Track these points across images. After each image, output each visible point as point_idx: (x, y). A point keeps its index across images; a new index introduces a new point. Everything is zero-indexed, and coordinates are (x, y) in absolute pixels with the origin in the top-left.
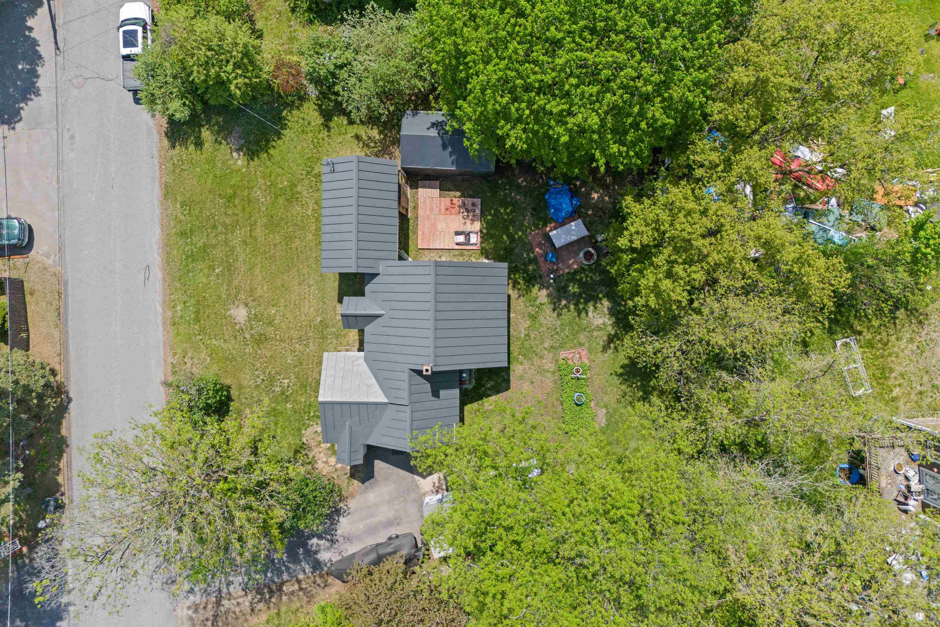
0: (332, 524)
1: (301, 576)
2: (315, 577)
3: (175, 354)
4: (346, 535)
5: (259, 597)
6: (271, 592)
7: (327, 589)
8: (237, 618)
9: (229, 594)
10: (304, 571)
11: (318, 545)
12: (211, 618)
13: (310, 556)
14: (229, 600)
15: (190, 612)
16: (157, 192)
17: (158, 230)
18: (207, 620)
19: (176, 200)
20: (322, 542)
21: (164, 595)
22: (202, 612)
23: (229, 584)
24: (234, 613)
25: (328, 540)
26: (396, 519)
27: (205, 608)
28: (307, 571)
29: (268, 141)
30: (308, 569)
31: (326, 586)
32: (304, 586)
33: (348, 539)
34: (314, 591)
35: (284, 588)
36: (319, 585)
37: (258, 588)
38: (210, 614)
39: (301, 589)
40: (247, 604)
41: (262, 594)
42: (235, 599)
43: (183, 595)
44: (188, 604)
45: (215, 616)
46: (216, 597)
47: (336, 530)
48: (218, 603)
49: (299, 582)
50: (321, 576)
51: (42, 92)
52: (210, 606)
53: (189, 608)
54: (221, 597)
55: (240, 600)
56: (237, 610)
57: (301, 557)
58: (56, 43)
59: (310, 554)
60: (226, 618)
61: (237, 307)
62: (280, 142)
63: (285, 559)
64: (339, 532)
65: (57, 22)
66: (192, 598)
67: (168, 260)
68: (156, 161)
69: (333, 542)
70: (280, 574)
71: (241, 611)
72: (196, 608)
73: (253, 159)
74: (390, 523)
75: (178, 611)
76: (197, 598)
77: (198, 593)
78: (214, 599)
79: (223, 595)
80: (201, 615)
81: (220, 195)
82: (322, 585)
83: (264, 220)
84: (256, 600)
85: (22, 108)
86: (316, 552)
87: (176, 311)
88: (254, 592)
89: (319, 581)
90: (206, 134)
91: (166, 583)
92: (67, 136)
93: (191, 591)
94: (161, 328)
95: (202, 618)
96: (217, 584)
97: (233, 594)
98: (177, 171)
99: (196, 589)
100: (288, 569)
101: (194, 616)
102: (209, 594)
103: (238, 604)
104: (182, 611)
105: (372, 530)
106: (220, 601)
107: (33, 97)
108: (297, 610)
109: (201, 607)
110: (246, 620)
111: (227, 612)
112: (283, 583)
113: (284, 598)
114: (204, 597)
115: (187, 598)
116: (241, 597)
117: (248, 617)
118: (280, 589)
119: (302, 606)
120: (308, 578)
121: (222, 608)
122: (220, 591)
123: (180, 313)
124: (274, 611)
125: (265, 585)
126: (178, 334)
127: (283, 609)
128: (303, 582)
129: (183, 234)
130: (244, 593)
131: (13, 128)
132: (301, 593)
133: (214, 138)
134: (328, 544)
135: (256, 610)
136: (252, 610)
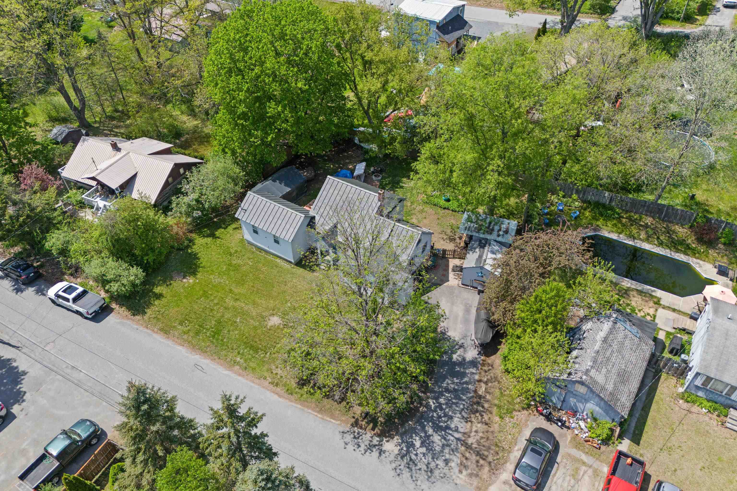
0: (448, 341)
1: (477, 377)
2: (481, 369)
3: (265, 378)
4: (461, 337)
5: (478, 415)
6: (478, 403)
7: (494, 366)
8: (488, 439)
9: (464, 433)
10: (473, 373)
11: (459, 356)
12: (478, 458)
13: (464, 364)
14: (469, 436)
15: (464, 472)
16: (159, 338)
17: (180, 348)
18: (478, 462)
19: (174, 327)
20: (459, 352)
21: (438, 484)
22: (469, 463)
23: (457, 430)
24: (482, 438)
25: (459, 348)
26: (466, 306)
27: (467, 459)
28: (474, 371)
29: (195, 264)
30: (474, 370)
31: (492, 366)
32: (485, 379)
33: (465, 337)
34: (492, 375)
35: (480, 393)
36: (489, 370)
37: (471, 411)
38: (474, 458)
39: (486, 383)
40: (479, 425)
41: (477, 411)
42: (471, 432)
43: (446, 470)
44: (456, 470)
45: (478, 454)
46: (462, 445)
47: (455, 341)
48: (468, 447)
49: (480, 381)
50: (483, 365)
51: (27, 370)
52: (467, 455)
53: (460, 472)
54: (463, 441)
55: (474, 429)
56: (481, 434)
57: (462, 370)
58: (13, 346)
59: (463, 363)
60: (484, 446)
61: (269, 320)
62: (202, 260)
63: (458, 381)
64: (457, 339)
65: (5, 340)
66: (453, 464)
67: (203, 351)
68: (141, 328)
69: (462, 346)
70: (467, 390)
71: (483, 432)
72: (463, 466)
73: (196, 275)
74: (467, 311)
75: (458, 482)
76: (456, 460)
77: (451, 457)
78: (463, 448)
79: (463, 439)
80: (471, 464)
81: (197, 299)
82: (490, 368)
83: (234, 285)
84: (480, 418)
85: (20, 388)
86: (464, 359)
87: (239, 362)
88: (472, 416)
89: (486, 368)
90: (157, 290)
91: (429, 477)
92: (69, 371)
93: (447, 462)
94: (240, 378)
95: (475, 466)
96: (452, 438)
97: (466, 431)
98: (160, 317)
99: (447, 456)
100: (466, 383)
101: (469, 471)
102: (457, 449)
103: (476, 432)
104: (461, 479)
105: (466, 321)
106: (467, 444)
107: (22, 377)
108: (502, 393)
109: (465, 461)
110: (492, 432)
111: (478, 443)
112: (475, 391)
113: (488, 397)
114: (458, 455)
115: (451, 468)
116: (471, 427)
117: (491, 429)
118: (480, 397)
119: (500, 389)
120: (480, 373)
121: (474, 446)
122: (458, 439)
123: (242, 361)
124: (495, 410)
125: (472, 405)
126: (254, 369)
127: (496, 402)
128: (483, 379)
129: (197, 333)
130: (469, 424)
131: (24, 401)
132: (490, 384)
133: (165, 286)
134: (462, 350)
135: (488, 421)
136: (486, 424)
